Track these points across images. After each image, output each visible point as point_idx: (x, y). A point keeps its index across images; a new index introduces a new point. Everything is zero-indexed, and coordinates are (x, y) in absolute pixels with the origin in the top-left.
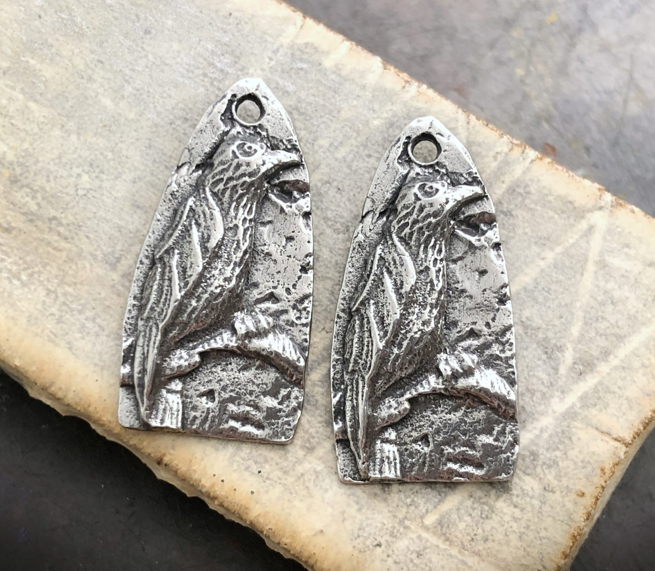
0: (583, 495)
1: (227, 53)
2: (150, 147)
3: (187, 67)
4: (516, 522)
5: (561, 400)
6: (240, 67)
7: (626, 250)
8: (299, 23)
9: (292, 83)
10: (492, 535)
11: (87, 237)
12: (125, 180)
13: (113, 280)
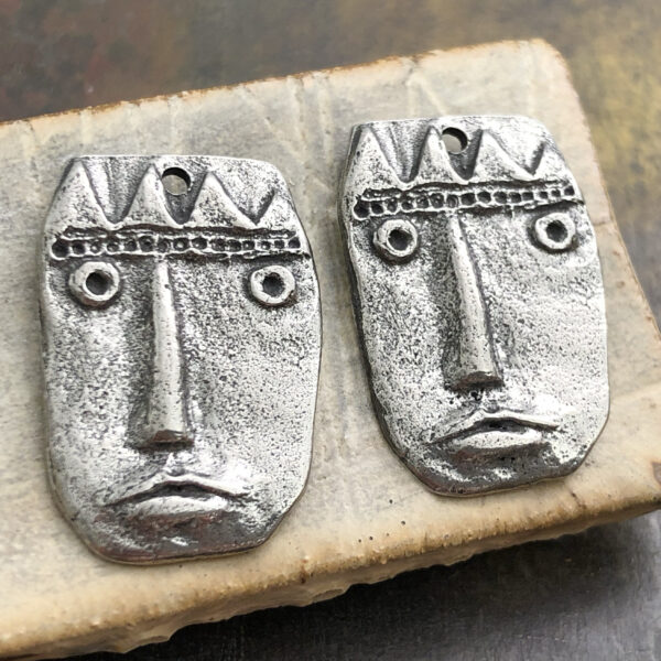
6: (16, 204)
12: (17, 384)
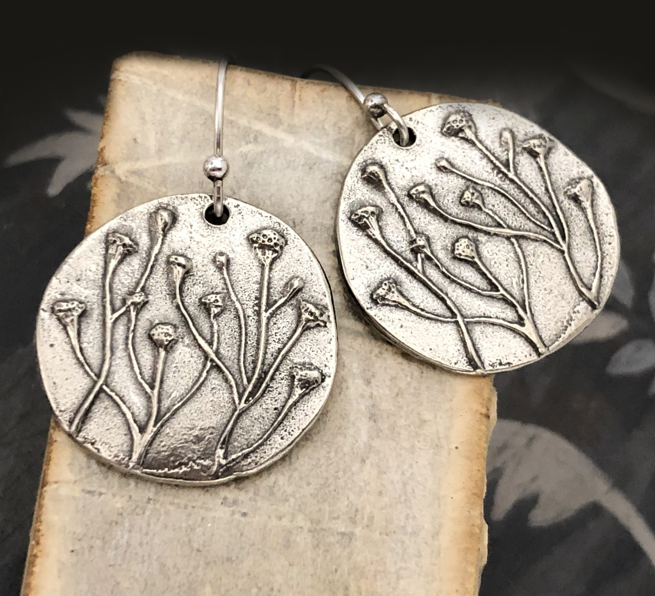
1: (112, 535)
3: (140, 564)
5: (283, 140)
6: (119, 517)
7: (139, 140)
8: (54, 486)
11: (336, 571)
12: (270, 565)
13: (363, 528)
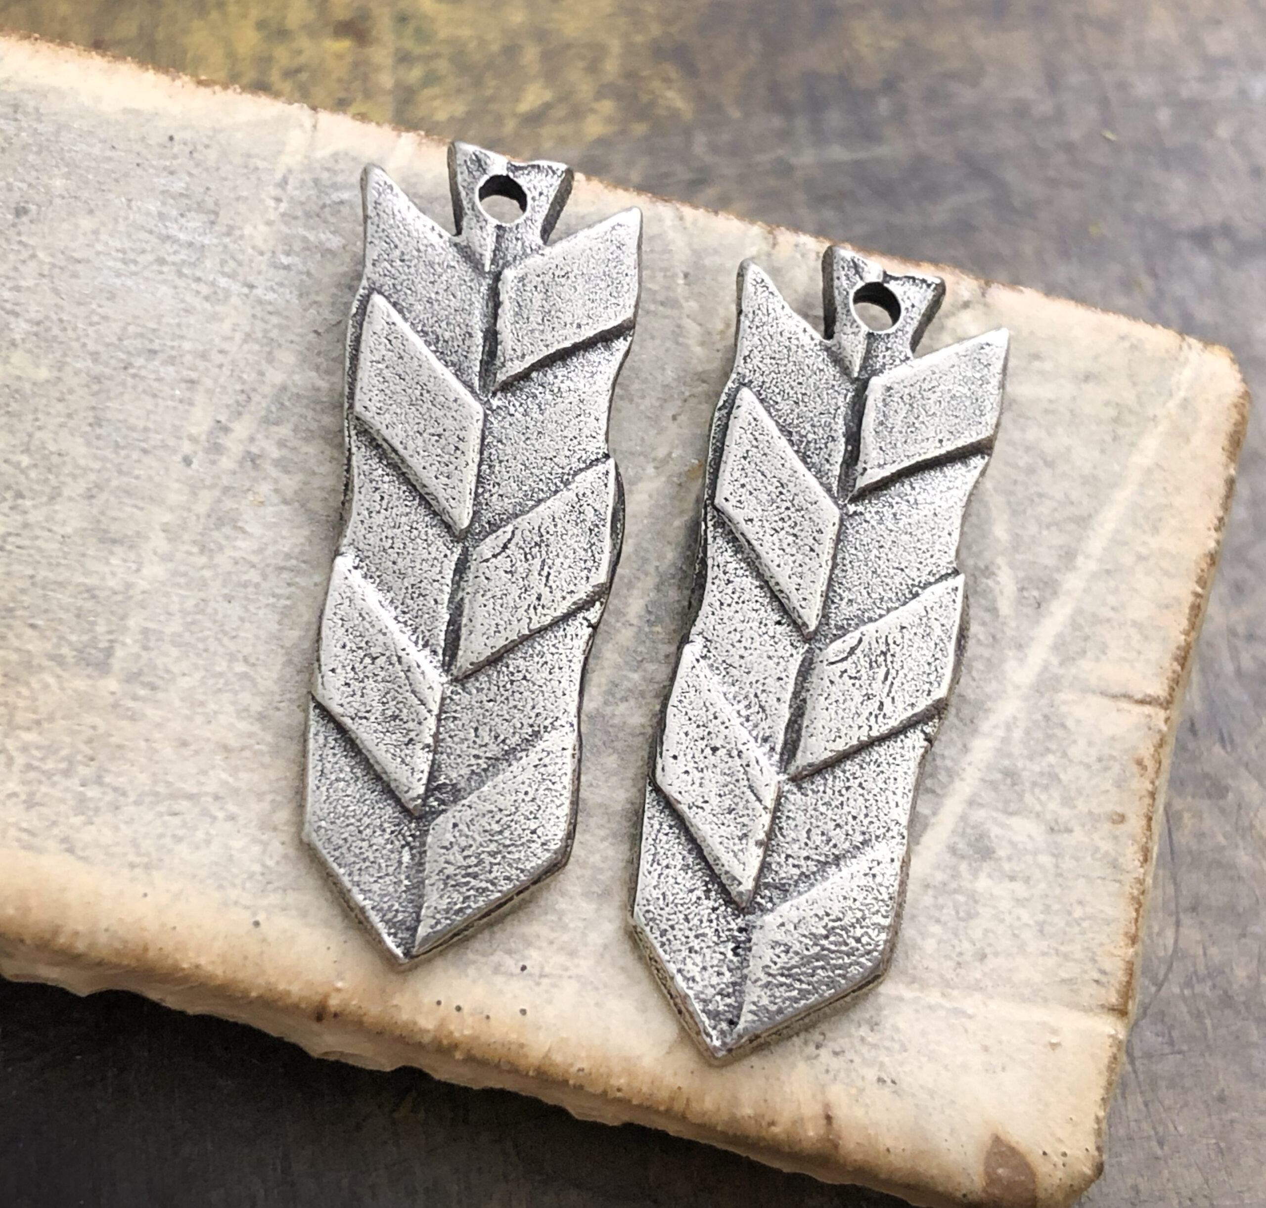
0: (1122, 819)
1: (189, 210)
2: (98, 422)
3: (120, 255)
4: (1024, 906)
5: (1021, 661)
8: (308, 122)
9: (333, 233)
10: (990, 945)
13: (113, 693)
